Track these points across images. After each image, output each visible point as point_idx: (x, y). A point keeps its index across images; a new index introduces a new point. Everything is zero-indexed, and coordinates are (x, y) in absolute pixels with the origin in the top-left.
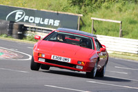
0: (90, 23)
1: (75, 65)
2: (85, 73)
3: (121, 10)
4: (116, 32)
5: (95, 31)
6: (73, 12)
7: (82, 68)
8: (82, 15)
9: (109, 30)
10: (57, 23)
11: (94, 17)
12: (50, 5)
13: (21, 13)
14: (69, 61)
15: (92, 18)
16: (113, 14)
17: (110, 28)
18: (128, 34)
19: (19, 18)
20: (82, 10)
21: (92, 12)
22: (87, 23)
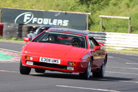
0: (99, 21)
1: (66, 67)
2: (78, 74)
3: (128, 6)
4: (125, 28)
5: (105, 29)
6: (81, 10)
7: (73, 69)
8: (90, 14)
9: (118, 27)
10: (66, 23)
11: (102, 15)
13: (30, 15)
14: (59, 62)
15: (100, 16)
16: (121, 10)
17: (119, 25)
19: (28, 20)
20: (90, 8)
21: (100, 10)
22: (96, 20)
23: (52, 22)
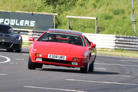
0: (66, 22)
1: (70, 62)
3: (95, 7)
5: (71, 29)
6: (48, 11)
7: (77, 64)
8: (57, 14)
9: (85, 27)
11: (69, 15)
12: (24, 7)
14: (65, 58)
15: (67, 17)
16: (88, 10)
17: (86, 25)
18: (104, 29)
20: (57, 9)
21: (67, 11)
22: (63, 21)
23: (19, 22)
